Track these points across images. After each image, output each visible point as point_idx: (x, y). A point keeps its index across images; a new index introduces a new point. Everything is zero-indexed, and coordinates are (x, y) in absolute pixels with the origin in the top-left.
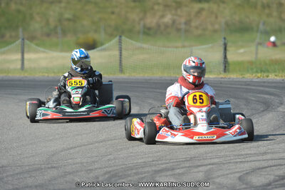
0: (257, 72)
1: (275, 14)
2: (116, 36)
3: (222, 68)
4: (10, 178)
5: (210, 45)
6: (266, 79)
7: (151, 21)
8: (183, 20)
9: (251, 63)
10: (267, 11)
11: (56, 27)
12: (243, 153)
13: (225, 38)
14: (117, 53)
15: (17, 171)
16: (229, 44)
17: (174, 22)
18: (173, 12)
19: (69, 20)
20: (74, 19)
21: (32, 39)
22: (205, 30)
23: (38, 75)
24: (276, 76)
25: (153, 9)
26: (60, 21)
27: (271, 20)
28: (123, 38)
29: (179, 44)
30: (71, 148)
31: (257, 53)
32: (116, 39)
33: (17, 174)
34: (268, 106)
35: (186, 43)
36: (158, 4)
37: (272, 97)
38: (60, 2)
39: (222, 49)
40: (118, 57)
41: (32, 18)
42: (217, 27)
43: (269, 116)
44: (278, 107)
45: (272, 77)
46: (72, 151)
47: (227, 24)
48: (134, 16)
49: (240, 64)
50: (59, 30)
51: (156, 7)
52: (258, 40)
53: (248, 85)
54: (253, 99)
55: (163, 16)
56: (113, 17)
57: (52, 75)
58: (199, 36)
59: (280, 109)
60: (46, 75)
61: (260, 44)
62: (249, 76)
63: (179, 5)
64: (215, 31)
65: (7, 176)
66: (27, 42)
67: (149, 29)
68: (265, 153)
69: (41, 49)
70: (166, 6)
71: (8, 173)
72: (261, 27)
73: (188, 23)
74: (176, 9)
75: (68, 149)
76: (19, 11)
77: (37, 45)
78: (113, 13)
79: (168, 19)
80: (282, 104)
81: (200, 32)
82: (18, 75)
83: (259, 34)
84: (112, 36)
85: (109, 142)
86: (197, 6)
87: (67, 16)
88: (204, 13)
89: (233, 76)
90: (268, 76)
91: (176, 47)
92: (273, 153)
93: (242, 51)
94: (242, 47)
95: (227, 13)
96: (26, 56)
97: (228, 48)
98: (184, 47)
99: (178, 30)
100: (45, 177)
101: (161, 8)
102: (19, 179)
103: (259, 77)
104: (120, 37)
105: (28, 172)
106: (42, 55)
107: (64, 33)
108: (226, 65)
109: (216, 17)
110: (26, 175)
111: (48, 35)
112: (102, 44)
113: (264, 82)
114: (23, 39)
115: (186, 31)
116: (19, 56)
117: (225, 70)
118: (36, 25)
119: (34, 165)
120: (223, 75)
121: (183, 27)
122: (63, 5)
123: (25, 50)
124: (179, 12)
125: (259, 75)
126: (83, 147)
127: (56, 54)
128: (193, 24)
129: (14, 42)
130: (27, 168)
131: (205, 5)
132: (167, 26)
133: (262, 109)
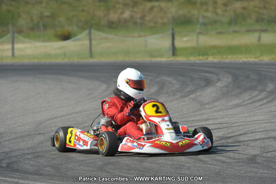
0: (199, 55)
1: (211, 9)
2: (86, 29)
3: (171, 52)
4: (6, 143)
5: (161, 35)
6: (206, 61)
7: (113, 16)
8: (139, 16)
9: (193, 48)
10: (204, 7)
11: (38, 22)
12: (190, 119)
13: (173, 30)
14: (87, 42)
15: (12, 137)
16: (176, 34)
17: (132, 17)
18: (131, 9)
19: (48, 17)
20: (53, 16)
21: (20, 32)
22: (156, 23)
23: (26, 61)
24: (214, 58)
25: (114, 7)
26: (42, 17)
27: (209, 14)
28: (92, 30)
29: (136, 34)
30: (54, 118)
31: (197, 41)
32: (86, 32)
33: (12, 139)
34: (208, 82)
35: (142, 34)
36: (119, 3)
37: (211, 75)
38: (41, 3)
39: (170, 38)
40: (88, 46)
41: (19, 16)
42: (165, 21)
43: (209, 90)
44: (217, 82)
45: (211, 59)
46: (55, 120)
47: (173, 18)
48: (100, 13)
49: (185, 49)
50: (41, 25)
51: (117, 6)
52: (198, 30)
53: (192, 66)
54: (196, 76)
55: (122, 13)
56: (83, 14)
57: (36, 61)
58: (151, 28)
59: (218, 84)
60: (32, 61)
61: (200, 33)
62: (192, 59)
63: (135, 4)
64: (164, 24)
65: (4, 141)
66: (16, 35)
67: (112, 23)
68: (208, 119)
69: (27, 40)
70: (126, 5)
71: (5, 139)
72: (201, 20)
73: (143, 18)
74: (133, 7)
75: (51, 119)
76: (9, 11)
77: (24, 37)
78: (83, 11)
79: (127, 14)
80: (219, 80)
81: (152, 24)
82: (10, 61)
83: (199, 26)
84: (83, 29)
85: (84, 113)
86: (149, 5)
87: (47, 14)
88: (155, 9)
89: (181, 59)
90: (207, 59)
91: (134, 37)
92: (213, 119)
93: (185, 39)
94: (185, 36)
95: (173, 10)
96: (16, 46)
97: (175, 37)
98: (140, 36)
99: (135, 23)
100: (35, 142)
101: (121, 6)
102: (14, 143)
103: (200, 60)
104: (90, 29)
105: (21, 137)
106: (28, 45)
107: (45, 27)
108: (174, 51)
109: (165, 13)
110: (19, 140)
111: (32, 29)
112: (75, 36)
113: (205, 63)
114: (13, 33)
115: (141, 24)
116: (10, 46)
117: (174, 54)
118: (23, 22)
119: (25, 132)
120: (172, 59)
121: (139, 21)
122: (44, 5)
123: (15, 41)
124: (135, 9)
125: (201, 58)
126: (64, 118)
127: (38, 44)
128: (147, 18)
129: (6, 35)
130: (20, 134)
131: (156, 4)
132: (126, 21)
133: (204, 84)
